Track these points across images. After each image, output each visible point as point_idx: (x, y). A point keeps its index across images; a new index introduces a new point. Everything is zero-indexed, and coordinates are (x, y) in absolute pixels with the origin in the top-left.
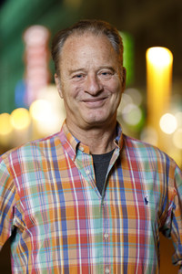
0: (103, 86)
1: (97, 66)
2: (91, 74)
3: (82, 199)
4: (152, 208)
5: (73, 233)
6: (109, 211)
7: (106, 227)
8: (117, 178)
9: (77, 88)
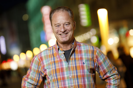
0: (66, 29)
1: (64, 22)
2: (62, 25)
3: (62, 65)
4: (86, 66)
5: (59, 77)
6: (71, 68)
7: (70, 74)
8: (73, 57)
9: (58, 30)
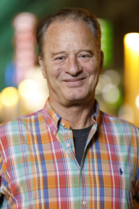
0: (82, 68)
1: (77, 49)
2: (72, 56)
3: (63, 169)
4: (126, 178)
5: (54, 200)
6: (87, 180)
7: (84, 195)
8: (94, 150)
9: (59, 69)
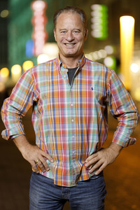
0: (74, 38)
1: (72, 28)
2: (69, 32)
4: (95, 92)
6: (74, 94)
9: (63, 38)
